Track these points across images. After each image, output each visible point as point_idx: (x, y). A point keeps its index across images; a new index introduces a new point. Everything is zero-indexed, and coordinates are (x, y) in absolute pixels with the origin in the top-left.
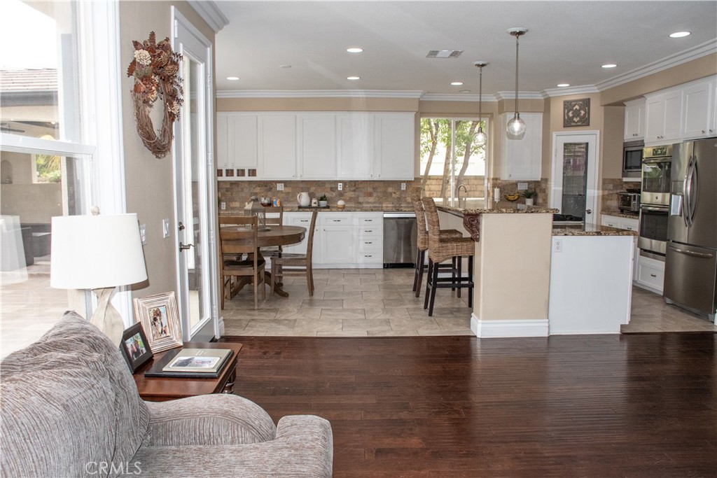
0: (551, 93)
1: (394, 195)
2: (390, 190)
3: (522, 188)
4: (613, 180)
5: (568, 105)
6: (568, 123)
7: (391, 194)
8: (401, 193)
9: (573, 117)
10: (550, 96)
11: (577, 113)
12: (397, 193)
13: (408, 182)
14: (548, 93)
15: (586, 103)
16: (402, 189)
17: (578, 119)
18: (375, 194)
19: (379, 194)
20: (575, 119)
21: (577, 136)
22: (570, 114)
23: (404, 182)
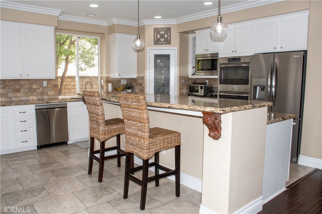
0: (146, 22)
1: (37, 90)
2: (34, 86)
3: (124, 82)
4: (184, 77)
5: (157, 31)
6: (157, 42)
7: (35, 90)
8: (43, 89)
9: (160, 38)
10: (145, 24)
11: (162, 36)
12: (40, 89)
13: (49, 80)
14: (144, 22)
15: (168, 30)
16: (44, 85)
17: (163, 40)
18: (22, 90)
19: (26, 90)
20: (161, 40)
21: (162, 50)
22: (158, 36)
23: (45, 80)
